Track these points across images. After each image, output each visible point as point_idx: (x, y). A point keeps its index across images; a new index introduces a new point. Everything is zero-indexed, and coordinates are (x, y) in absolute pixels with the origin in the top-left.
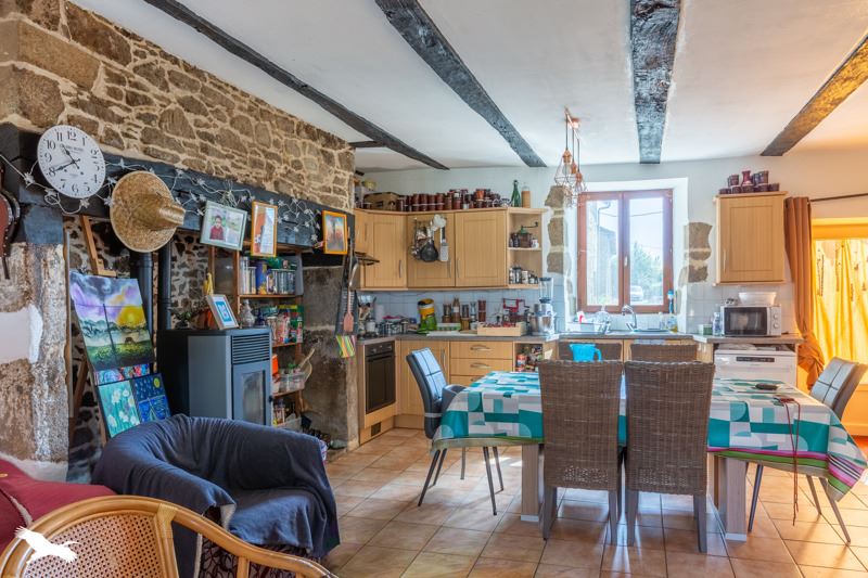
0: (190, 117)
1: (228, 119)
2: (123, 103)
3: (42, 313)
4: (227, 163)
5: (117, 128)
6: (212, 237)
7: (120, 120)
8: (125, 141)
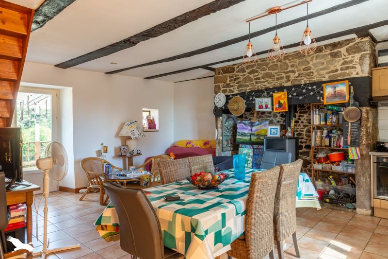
0: (251, 76)
1: (267, 69)
2: (233, 82)
3: (217, 130)
4: (266, 83)
5: (232, 88)
6: (259, 108)
7: (232, 86)
8: (234, 90)
